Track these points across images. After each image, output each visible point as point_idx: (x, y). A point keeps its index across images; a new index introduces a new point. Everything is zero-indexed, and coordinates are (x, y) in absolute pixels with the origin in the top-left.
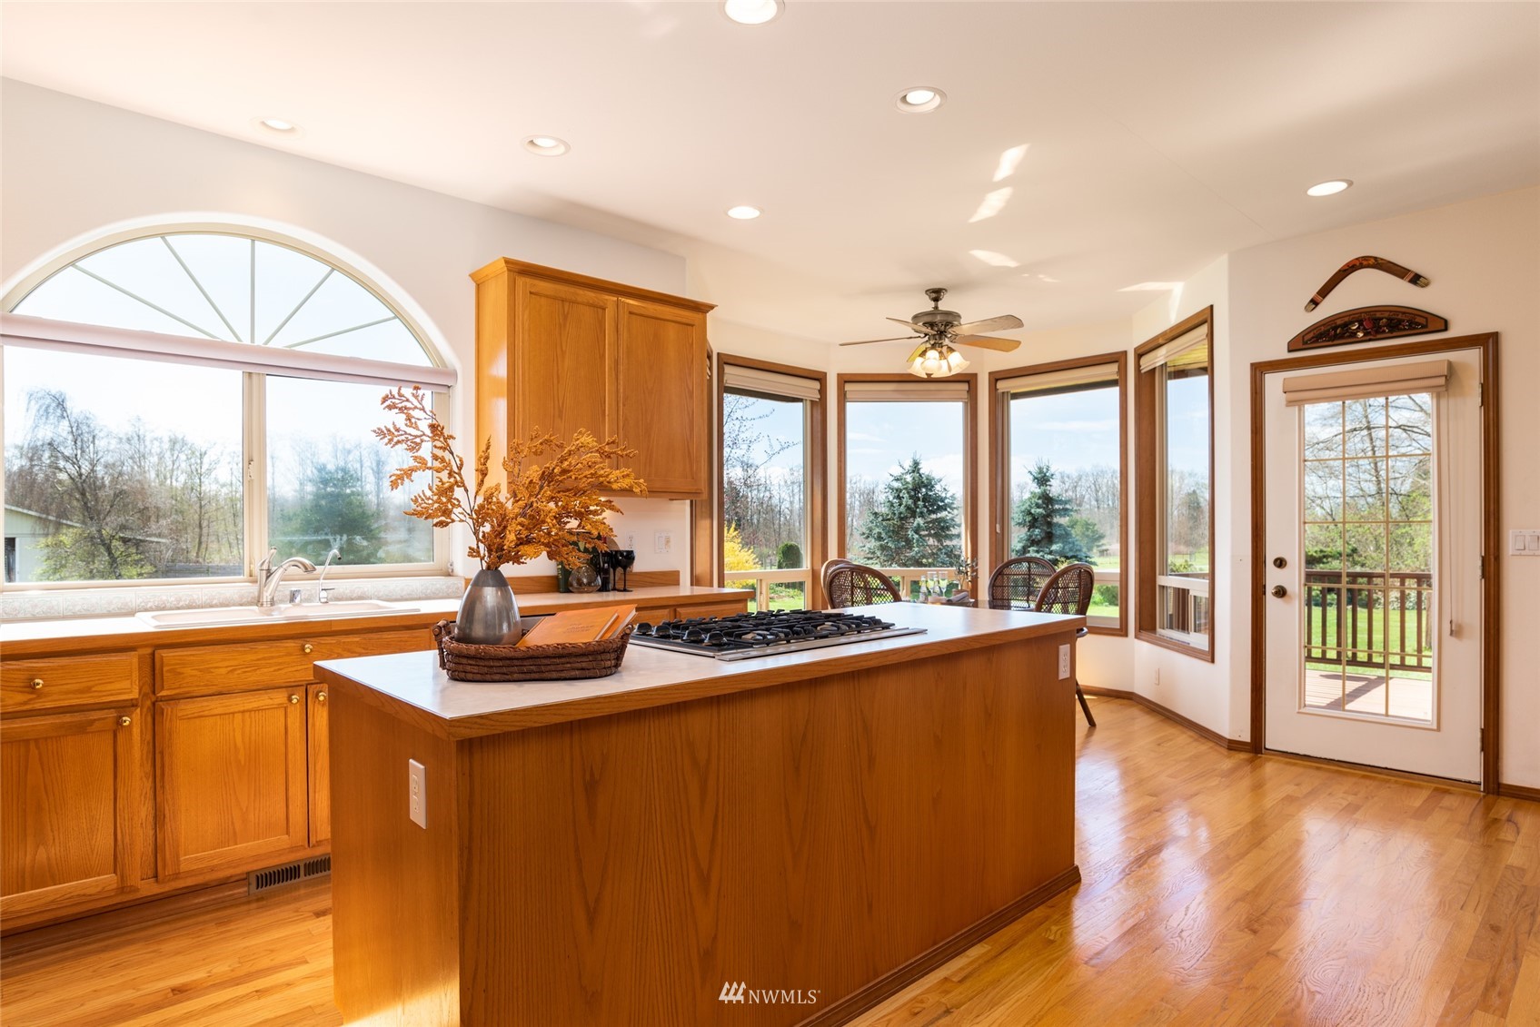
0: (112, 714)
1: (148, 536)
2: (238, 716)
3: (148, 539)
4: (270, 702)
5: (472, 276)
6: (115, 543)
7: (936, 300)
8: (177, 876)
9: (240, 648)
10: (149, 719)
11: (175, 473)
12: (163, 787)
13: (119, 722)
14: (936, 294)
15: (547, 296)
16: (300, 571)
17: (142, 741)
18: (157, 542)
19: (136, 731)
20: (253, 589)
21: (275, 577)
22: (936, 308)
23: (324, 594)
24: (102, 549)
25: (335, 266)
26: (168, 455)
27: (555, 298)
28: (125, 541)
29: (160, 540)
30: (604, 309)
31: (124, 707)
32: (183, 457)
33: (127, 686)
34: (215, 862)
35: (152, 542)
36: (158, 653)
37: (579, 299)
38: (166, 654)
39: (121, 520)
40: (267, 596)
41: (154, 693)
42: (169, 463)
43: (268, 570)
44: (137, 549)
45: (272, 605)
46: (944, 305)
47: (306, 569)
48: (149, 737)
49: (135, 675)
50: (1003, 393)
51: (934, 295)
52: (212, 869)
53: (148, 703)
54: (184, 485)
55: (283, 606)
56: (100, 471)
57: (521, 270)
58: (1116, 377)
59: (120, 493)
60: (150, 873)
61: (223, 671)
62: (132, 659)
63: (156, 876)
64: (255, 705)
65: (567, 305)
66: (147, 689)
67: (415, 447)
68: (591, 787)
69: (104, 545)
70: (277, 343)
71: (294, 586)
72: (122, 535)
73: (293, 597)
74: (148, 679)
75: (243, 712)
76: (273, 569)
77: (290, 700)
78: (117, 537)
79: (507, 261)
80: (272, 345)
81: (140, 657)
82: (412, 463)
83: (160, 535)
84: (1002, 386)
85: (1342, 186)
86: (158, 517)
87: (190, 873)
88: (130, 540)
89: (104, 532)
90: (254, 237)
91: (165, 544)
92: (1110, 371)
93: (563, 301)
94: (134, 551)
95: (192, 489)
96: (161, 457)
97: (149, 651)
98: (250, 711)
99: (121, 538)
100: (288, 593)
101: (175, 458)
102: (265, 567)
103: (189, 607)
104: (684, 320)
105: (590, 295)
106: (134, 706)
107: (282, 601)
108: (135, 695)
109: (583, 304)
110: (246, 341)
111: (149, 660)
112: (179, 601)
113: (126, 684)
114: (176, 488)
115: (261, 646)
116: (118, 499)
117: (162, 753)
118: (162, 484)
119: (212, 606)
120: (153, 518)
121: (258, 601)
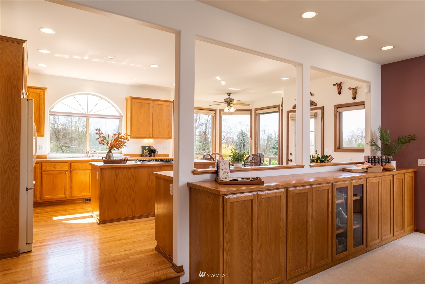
0: (65, 172)
1: (72, 145)
2: (82, 174)
3: (72, 146)
4: (87, 172)
5: (126, 98)
6: (64, 147)
7: (229, 96)
8: (73, 197)
9: (83, 163)
10: (70, 173)
11: (79, 127)
12: (71, 183)
13: (66, 173)
14: (229, 94)
15: (138, 102)
16: (93, 152)
17: (69, 176)
18: (74, 147)
19: (68, 175)
20: (86, 155)
21: (90, 153)
22: (229, 97)
23: (98, 156)
24: (60, 149)
25: (102, 98)
26: (78, 122)
27: (140, 103)
28: (66, 147)
29: (75, 147)
30: (150, 104)
31: (66, 171)
32: (81, 123)
33: (67, 168)
34: (79, 196)
35: (73, 147)
36: (71, 163)
37: (145, 102)
38: (72, 164)
39: (65, 141)
40: (88, 156)
41: (70, 169)
42: (78, 125)
43: (89, 152)
44: (69, 149)
45: (89, 157)
46: (231, 97)
47: (95, 151)
48: (70, 176)
49: (68, 166)
50: (258, 114)
51: (228, 95)
52: (78, 197)
53: (70, 171)
54: (82, 131)
55: (91, 158)
56: (60, 127)
57: (133, 98)
58: (278, 111)
59: (65, 134)
60: (69, 196)
61: (80, 166)
62: (68, 164)
63: (70, 197)
64: (85, 172)
65: (142, 104)
66: (70, 168)
67: (100, 135)
68: (117, 176)
69: (61, 148)
70: (91, 113)
71: (93, 154)
72: (65, 145)
73: (93, 156)
74: (70, 167)
75: (83, 173)
76: (89, 151)
77: (90, 172)
78: (64, 146)
79: (130, 97)
80: (90, 113)
81: (69, 164)
82: (99, 137)
83: (75, 145)
84: (258, 112)
85: (288, 78)
86: (75, 140)
87: (75, 197)
88: (67, 147)
89: (61, 144)
90: (88, 94)
91: (76, 148)
92: (277, 109)
93: (141, 103)
94: (68, 149)
95: (84, 132)
96: (76, 123)
97: (70, 163)
98: (84, 173)
99: (65, 146)
100: (92, 156)
101: (79, 122)
102: (88, 151)
103: (76, 157)
104: (167, 105)
105: (147, 101)
106: (68, 171)
107: (91, 157)
108: (68, 169)
109: (145, 103)
110: (87, 113)
111: (70, 164)
112: (75, 156)
113: (67, 167)
114: (80, 132)
115: (86, 163)
116: (64, 135)
117: (71, 178)
118: (76, 130)
119: (80, 157)
120: (73, 140)
121: (87, 157)
